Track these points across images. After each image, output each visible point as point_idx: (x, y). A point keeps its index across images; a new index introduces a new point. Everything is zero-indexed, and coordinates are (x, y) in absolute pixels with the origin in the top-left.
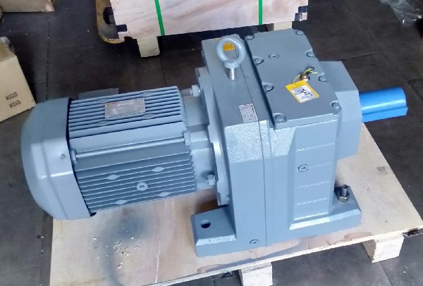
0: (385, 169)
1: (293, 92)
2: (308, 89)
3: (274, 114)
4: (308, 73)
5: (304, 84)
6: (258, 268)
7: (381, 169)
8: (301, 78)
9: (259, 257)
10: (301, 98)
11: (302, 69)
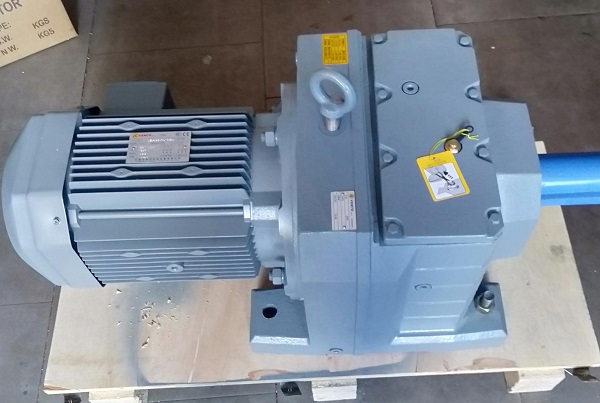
0: (562, 252)
1: (427, 174)
2: (454, 172)
3: (386, 219)
4: (460, 138)
5: (449, 161)
6: (336, 385)
7: (557, 250)
8: (446, 147)
9: (340, 370)
10: (438, 192)
11: (452, 125)
